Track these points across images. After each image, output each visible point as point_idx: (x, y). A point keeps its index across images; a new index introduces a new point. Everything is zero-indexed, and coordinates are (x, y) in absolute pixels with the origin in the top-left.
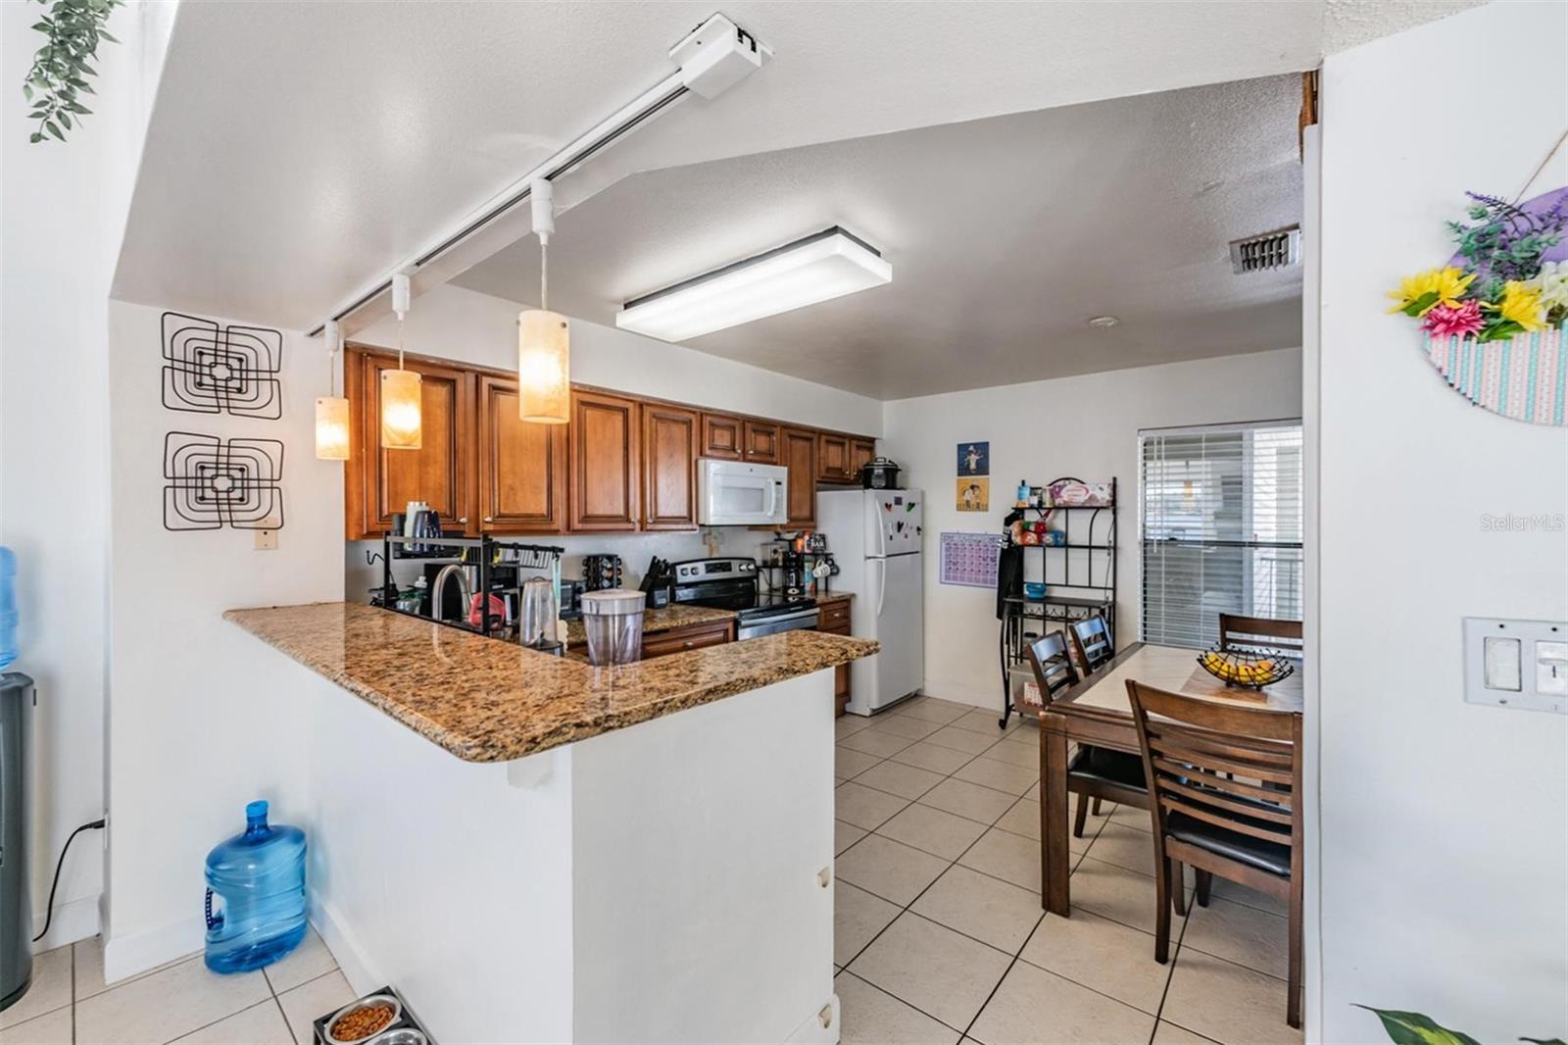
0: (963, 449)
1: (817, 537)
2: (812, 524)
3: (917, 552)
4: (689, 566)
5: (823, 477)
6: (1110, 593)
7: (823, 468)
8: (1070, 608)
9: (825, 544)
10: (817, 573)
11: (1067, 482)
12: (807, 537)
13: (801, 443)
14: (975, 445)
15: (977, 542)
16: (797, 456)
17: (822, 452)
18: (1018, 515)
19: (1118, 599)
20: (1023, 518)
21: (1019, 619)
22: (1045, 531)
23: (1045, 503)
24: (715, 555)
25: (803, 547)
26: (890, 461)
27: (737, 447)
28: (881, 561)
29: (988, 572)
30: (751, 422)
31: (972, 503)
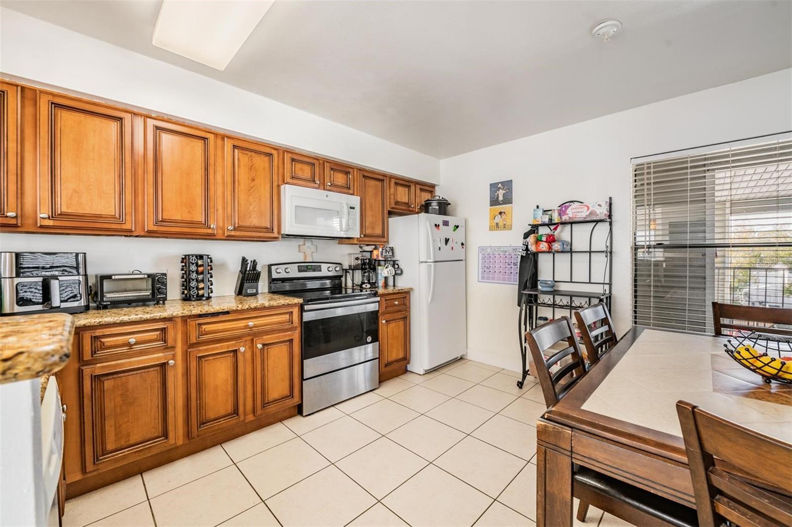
0: (494, 187)
1: (388, 249)
2: (385, 240)
3: (462, 260)
4: (284, 267)
5: (392, 208)
6: (607, 287)
7: (393, 202)
8: (574, 298)
9: (393, 254)
10: (384, 273)
11: (572, 203)
12: (380, 250)
13: (374, 183)
14: (503, 183)
15: (504, 252)
16: (370, 192)
17: (392, 190)
18: (534, 230)
19: (613, 292)
20: (537, 233)
21: (534, 307)
22: (554, 241)
23: (554, 220)
24: (306, 260)
25: (378, 256)
26: (443, 198)
27: (317, 179)
28: (431, 265)
29: (511, 273)
30: (330, 163)
31: (500, 224)
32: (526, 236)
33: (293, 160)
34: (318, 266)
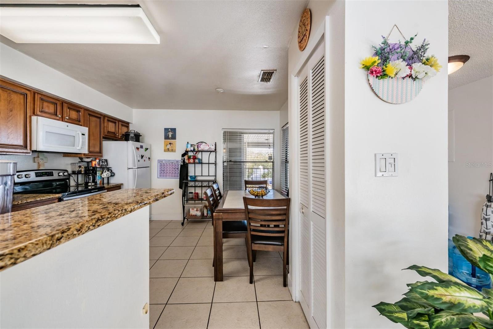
0: (166, 130)
1: (103, 161)
2: (101, 155)
3: (148, 167)
4: (24, 173)
5: (105, 135)
6: (215, 177)
7: (106, 131)
8: (203, 183)
9: (107, 163)
10: (104, 175)
11: (202, 143)
12: (97, 161)
13: (94, 119)
14: (171, 129)
15: (172, 163)
16: (93, 124)
17: (106, 124)
18: (186, 153)
20: (188, 154)
21: (187, 188)
22: (196, 159)
23: (195, 150)
24: (41, 168)
25: (95, 165)
26: (137, 132)
27: (58, 114)
28: (136, 170)
29: (176, 173)
30: (67, 103)
31: (170, 149)
32: (183, 155)
33: (42, 99)
34: (50, 172)
